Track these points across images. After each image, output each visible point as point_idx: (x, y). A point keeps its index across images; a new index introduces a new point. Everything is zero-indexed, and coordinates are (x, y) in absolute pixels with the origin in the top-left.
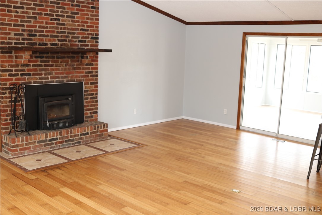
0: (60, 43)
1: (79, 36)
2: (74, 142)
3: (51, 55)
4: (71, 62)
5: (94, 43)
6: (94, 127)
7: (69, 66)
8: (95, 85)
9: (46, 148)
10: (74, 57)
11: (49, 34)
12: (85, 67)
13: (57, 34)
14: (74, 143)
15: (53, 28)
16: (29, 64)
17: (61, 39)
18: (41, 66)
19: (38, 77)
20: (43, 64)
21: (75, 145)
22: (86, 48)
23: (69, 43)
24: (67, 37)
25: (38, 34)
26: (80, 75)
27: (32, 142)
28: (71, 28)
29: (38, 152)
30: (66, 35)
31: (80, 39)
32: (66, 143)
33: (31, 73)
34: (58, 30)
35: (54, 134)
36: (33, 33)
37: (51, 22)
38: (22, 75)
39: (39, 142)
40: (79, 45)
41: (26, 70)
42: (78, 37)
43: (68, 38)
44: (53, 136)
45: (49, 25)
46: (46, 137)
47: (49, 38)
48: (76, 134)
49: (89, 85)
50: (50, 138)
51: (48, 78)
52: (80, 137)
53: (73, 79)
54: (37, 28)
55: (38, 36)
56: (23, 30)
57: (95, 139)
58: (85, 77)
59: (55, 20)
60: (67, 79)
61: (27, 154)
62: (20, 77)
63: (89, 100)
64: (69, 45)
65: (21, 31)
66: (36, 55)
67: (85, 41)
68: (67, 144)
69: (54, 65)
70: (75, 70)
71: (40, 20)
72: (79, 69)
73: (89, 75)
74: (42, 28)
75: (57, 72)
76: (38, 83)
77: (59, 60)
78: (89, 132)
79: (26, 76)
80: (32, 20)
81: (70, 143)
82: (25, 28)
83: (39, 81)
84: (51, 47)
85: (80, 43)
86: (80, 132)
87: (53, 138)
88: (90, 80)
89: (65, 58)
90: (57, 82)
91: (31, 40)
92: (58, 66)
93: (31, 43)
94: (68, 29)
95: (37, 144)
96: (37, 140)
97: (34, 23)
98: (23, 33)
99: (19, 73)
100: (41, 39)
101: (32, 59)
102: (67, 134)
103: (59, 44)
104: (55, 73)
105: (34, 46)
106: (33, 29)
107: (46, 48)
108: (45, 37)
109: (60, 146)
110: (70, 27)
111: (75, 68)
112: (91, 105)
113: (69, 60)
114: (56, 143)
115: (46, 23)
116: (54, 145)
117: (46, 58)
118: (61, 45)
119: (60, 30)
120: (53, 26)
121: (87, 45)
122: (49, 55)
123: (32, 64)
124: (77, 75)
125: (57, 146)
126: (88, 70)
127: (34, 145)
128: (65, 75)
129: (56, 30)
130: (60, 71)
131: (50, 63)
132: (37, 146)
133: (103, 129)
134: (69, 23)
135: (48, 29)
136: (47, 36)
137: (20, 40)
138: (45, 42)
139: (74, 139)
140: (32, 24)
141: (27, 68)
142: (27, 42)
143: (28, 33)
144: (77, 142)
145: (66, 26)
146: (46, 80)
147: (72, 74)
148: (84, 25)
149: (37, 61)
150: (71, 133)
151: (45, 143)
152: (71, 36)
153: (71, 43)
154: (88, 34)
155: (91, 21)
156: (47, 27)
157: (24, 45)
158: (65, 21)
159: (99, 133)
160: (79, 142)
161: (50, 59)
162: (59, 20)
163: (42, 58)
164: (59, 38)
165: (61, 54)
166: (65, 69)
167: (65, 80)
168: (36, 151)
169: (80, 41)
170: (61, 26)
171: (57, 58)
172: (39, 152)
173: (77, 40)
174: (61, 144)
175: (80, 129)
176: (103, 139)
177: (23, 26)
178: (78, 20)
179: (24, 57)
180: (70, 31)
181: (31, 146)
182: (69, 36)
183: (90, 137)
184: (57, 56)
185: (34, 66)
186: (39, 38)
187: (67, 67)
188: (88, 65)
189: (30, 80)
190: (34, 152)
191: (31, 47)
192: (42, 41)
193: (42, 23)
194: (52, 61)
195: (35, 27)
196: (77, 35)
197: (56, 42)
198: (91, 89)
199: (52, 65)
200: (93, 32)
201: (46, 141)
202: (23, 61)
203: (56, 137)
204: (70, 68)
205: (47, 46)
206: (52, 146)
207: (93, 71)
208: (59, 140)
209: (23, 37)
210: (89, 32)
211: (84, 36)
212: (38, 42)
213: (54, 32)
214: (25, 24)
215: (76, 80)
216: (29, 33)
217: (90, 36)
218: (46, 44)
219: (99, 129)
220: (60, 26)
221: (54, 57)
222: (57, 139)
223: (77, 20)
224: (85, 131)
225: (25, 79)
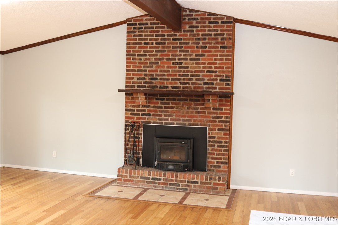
0: (182, 86)
1: (205, 78)
2: (179, 187)
3: (172, 97)
4: (194, 105)
5: (224, 85)
6: (205, 177)
7: (192, 109)
8: (225, 132)
9: (149, 185)
10: (198, 100)
11: (170, 77)
12: (212, 111)
13: (179, 77)
14: (179, 189)
15: (175, 71)
16: (150, 106)
17: (184, 82)
18: (161, 107)
19: (158, 117)
20: (163, 106)
21: (181, 191)
22: (213, 90)
23: (192, 86)
24: (190, 79)
25: (159, 78)
26: (205, 119)
27: (135, 176)
28: (195, 70)
29: (140, 187)
30: (189, 77)
31: (206, 81)
32: (170, 186)
33: (152, 113)
34: (180, 73)
35: (157, 173)
36: (154, 77)
37: (173, 66)
38: (143, 115)
39: (141, 178)
40: (205, 88)
41: (147, 111)
42: (203, 80)
43: (191, 81)
44: (156, 176)
45: (170, 68)
46: (149, 175)
47: (170, 81)
48: (183, 179)
49: (217, 131)
50: (154, 177)
51: (168, 120)
52: (187, 183)
53: (196, 123)
54: (159, 72)
55: (159, 79)
56: (146, 75)
57: (206, 191)
58: (212, 122)
59: (178, 63)
60: (189, 122)
61: (130, 186)
62: (140, 116)
63: (216, 147)
64: (193, 88)
65: (143, 75)
66: (156, 97)
67: (212, 84)
68: (171, 188)
69: (175, 107)
70: (199, 114)
71: (162, 65)
72: (205, 113)
73: (217, 120)
74: (163, 72)
75: (178, 115)
76: (157, 123)
77: (180, 103)
78: (199, 181)
79: (147, 116)
80: (154, 65)
81: (174, 187)
82: (147, 73)
83: (159, 121)
84: (173, 89)
85: (205, 86)
86: (188, 179)
87: (156, 177)
88: (217, 126)
89: (187, 101)
90: (177, 124)
91: (152, 83)
92: (179, 109)
93: (152, 86)
94: (192, 72)
95: (140, 179)
96: (140, 176)
97: (156, 67)
98: (145, 78)
99: (140, 113)
100: (162, 82)
101: (152, 101)
102: (172, 177)
103: (180, 87)
104: (176, 115)
105: (155, 89)
106: (155, 73)
107: (166, 90)
108: (166, 80)
109: (163, 187)
110: (193, 70)
111: (199, 111)
112: (218, 153)
113: (192, 103)
114: (159, 183)
115: (168, 67)
116: (157, 185)
117: (166, 100)
118: (183, 88)
119: (182, 73)
120: (174, 70)
121: (216, 88)
122: (170, 97)
123: (152, 105)
124: (201, 119)
125: (160, 187)
126: (215, 115)
127: (137, 179)
128: (187, 118)
129: (178, 74)
130: (181, 113)
131: (171, 105)
132: (139, 181)
133: (217, 182)
134: (193, 65)
135: (170, 72)
136: (168, 79)
137: (142, 84)
138: (166, 85)
139: (179, 184)
140: (154, 69)
141: (147, 109)
142: (149, 85)
143: (149, 77)
144: (183, 189)
145: (189, 69)
146: (166, 122)
147: (195, 118)
148: (212, 67)
149: (157, 103)
150: (177, 177)
151: (148, 180)
152: (194, 78)
153: (195, 86)
154: (216, 76)
155: (221, 62)
156: (169, 71)
157: (146, 88)
158: (188, 64)
159: (212, 185)
160: (185, 188)
161: (171, 102)
162: (181, 63)
163: (162, 100)
164: (181, 81)
165: (183, 97)
166: (187, 112)
167: (187, 123)
168: (138, 185)
169: (205, 84)
170: (184, 69)
171: (178, 101)
172: (142, 187)
173: (202, 82)
174: (164, 186)
175: (187, 176)
176: (217, 193)
177: (145, 71)
178: (204, 61)
179: (140, 99)
180: (194, 74)
181: (134, 179)
182: (192, 79)
183: (200, 187)
184: (178, 99)
185: (154, 107)
186: (160, 81)
187: (190, 110)
188: (216, 109)
189: (150, 120)
190: (136, 186)
191: (152, 90)
192: (162, 84)
193: (164, 67)
194: (172, 104)
195: (157, 71)
196: (202, 78)
197: (177, 85)
198: (219, 136)
199: (173, 108)
200: (223, 73)
201: (149, 178)
202: (141, 102)
203: (159, 177)
204: (193, 111)
205: (168, 89)
206: (155, 185)
207: (222, 116)
208: (162, 181)
209: (145, 81)
210: (217, 74)
211: (211, 78)
212: (159, 85)
213: (176, 75)
214: (148, 69)
215: (200, 124)
216: (151, 77)
217: (219, 78)
218: (167, 87)
219: (213, 181)
220: (182, 69)
221: (175, 100)
222: (160, 179)
223: (202, 62)
224: (193, 178)
225: (145, 119)
